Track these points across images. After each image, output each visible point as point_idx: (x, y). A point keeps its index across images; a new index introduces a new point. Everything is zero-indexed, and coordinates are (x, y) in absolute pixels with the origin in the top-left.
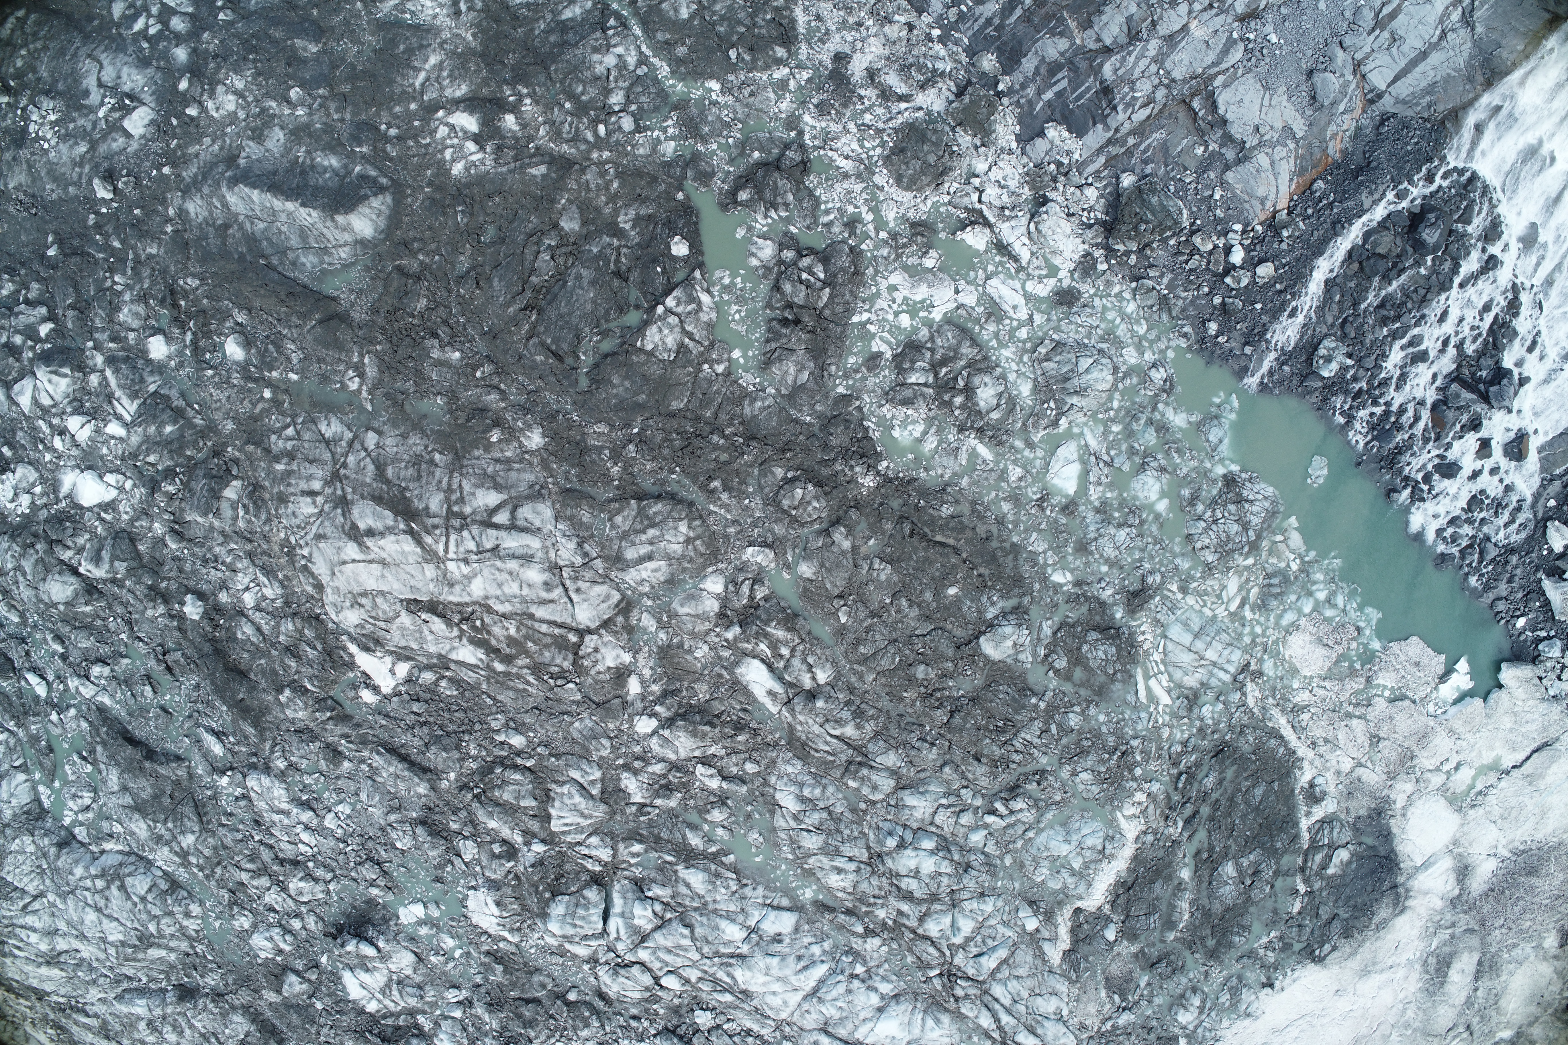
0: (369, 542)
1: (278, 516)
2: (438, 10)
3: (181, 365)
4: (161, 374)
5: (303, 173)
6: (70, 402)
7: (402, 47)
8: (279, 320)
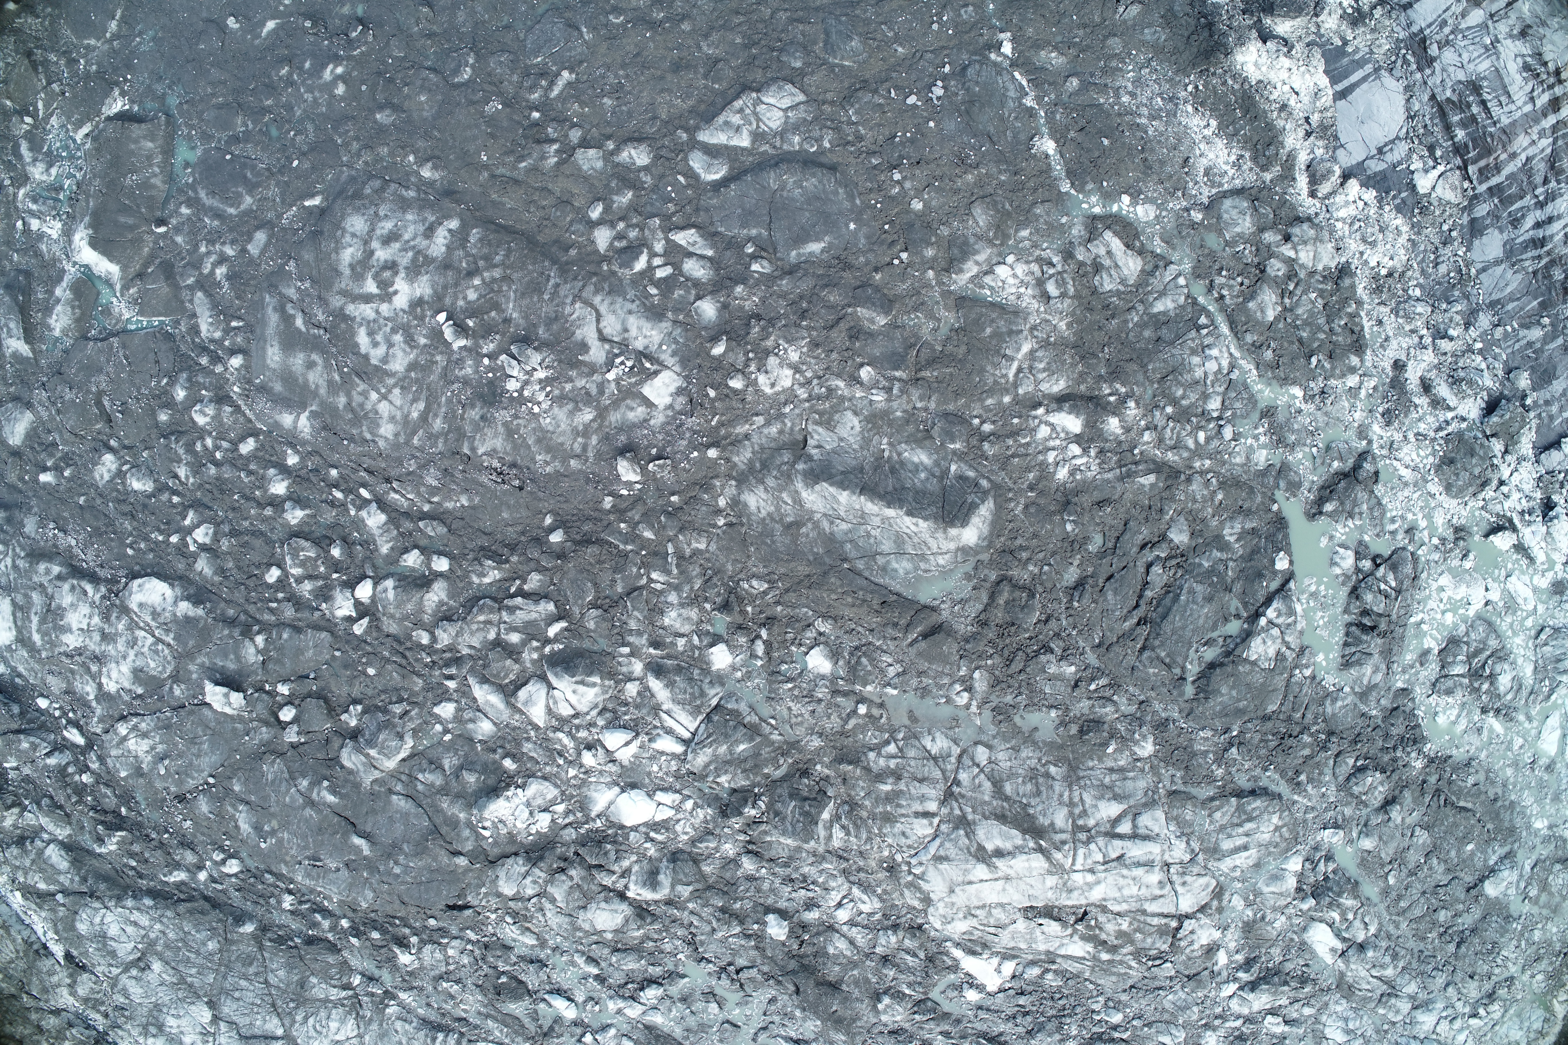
0: (999, 863)
1: (881, 835)
2: (1022, 290)
3: (748, 676)
4: (722, 684)
5: (893, 471)
6: (600, 713)
7: (988, 331)
8: (872, 631)
